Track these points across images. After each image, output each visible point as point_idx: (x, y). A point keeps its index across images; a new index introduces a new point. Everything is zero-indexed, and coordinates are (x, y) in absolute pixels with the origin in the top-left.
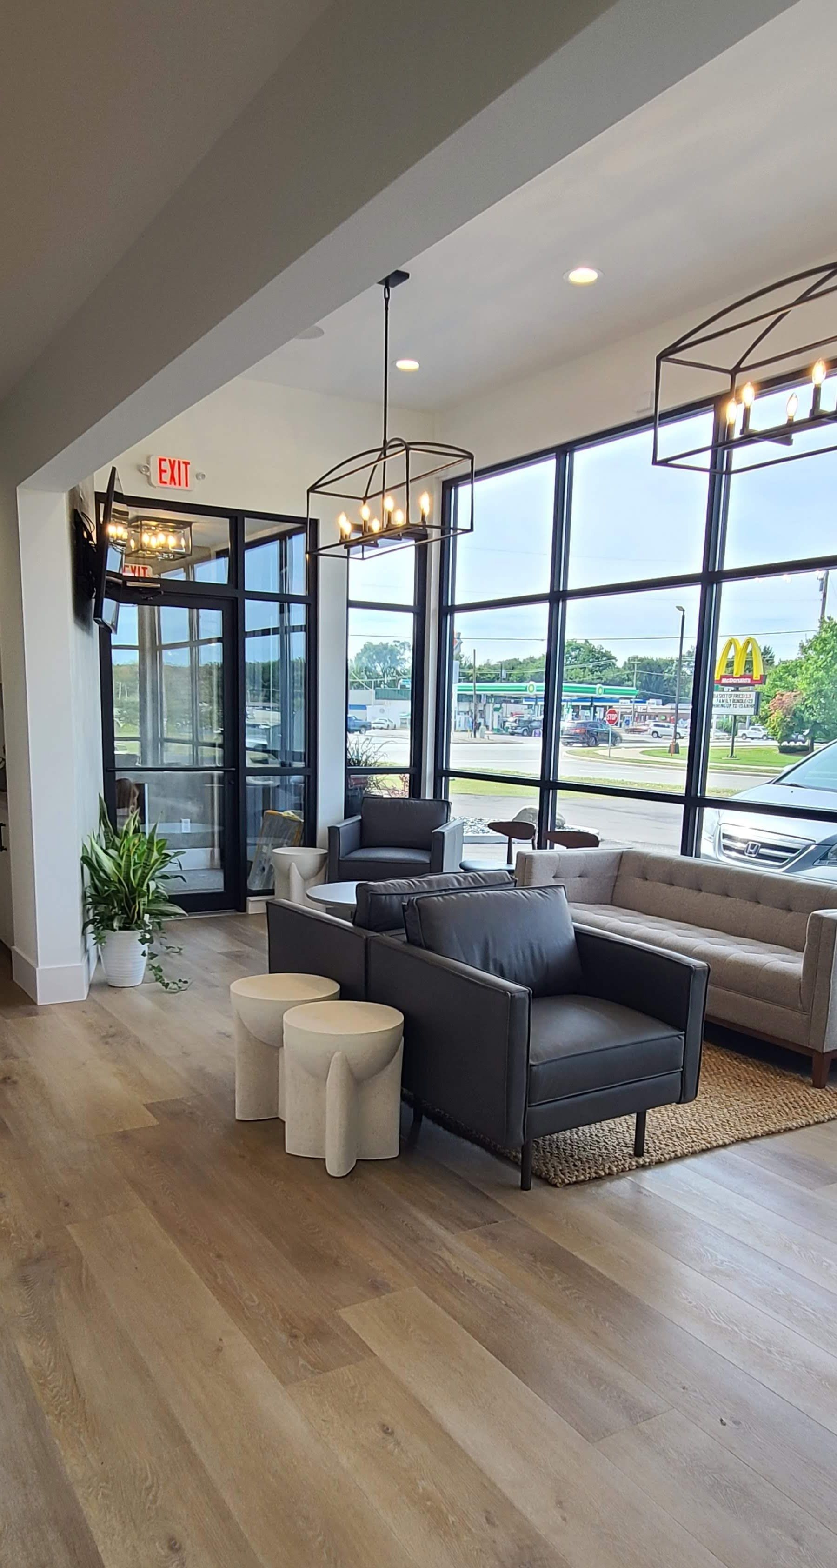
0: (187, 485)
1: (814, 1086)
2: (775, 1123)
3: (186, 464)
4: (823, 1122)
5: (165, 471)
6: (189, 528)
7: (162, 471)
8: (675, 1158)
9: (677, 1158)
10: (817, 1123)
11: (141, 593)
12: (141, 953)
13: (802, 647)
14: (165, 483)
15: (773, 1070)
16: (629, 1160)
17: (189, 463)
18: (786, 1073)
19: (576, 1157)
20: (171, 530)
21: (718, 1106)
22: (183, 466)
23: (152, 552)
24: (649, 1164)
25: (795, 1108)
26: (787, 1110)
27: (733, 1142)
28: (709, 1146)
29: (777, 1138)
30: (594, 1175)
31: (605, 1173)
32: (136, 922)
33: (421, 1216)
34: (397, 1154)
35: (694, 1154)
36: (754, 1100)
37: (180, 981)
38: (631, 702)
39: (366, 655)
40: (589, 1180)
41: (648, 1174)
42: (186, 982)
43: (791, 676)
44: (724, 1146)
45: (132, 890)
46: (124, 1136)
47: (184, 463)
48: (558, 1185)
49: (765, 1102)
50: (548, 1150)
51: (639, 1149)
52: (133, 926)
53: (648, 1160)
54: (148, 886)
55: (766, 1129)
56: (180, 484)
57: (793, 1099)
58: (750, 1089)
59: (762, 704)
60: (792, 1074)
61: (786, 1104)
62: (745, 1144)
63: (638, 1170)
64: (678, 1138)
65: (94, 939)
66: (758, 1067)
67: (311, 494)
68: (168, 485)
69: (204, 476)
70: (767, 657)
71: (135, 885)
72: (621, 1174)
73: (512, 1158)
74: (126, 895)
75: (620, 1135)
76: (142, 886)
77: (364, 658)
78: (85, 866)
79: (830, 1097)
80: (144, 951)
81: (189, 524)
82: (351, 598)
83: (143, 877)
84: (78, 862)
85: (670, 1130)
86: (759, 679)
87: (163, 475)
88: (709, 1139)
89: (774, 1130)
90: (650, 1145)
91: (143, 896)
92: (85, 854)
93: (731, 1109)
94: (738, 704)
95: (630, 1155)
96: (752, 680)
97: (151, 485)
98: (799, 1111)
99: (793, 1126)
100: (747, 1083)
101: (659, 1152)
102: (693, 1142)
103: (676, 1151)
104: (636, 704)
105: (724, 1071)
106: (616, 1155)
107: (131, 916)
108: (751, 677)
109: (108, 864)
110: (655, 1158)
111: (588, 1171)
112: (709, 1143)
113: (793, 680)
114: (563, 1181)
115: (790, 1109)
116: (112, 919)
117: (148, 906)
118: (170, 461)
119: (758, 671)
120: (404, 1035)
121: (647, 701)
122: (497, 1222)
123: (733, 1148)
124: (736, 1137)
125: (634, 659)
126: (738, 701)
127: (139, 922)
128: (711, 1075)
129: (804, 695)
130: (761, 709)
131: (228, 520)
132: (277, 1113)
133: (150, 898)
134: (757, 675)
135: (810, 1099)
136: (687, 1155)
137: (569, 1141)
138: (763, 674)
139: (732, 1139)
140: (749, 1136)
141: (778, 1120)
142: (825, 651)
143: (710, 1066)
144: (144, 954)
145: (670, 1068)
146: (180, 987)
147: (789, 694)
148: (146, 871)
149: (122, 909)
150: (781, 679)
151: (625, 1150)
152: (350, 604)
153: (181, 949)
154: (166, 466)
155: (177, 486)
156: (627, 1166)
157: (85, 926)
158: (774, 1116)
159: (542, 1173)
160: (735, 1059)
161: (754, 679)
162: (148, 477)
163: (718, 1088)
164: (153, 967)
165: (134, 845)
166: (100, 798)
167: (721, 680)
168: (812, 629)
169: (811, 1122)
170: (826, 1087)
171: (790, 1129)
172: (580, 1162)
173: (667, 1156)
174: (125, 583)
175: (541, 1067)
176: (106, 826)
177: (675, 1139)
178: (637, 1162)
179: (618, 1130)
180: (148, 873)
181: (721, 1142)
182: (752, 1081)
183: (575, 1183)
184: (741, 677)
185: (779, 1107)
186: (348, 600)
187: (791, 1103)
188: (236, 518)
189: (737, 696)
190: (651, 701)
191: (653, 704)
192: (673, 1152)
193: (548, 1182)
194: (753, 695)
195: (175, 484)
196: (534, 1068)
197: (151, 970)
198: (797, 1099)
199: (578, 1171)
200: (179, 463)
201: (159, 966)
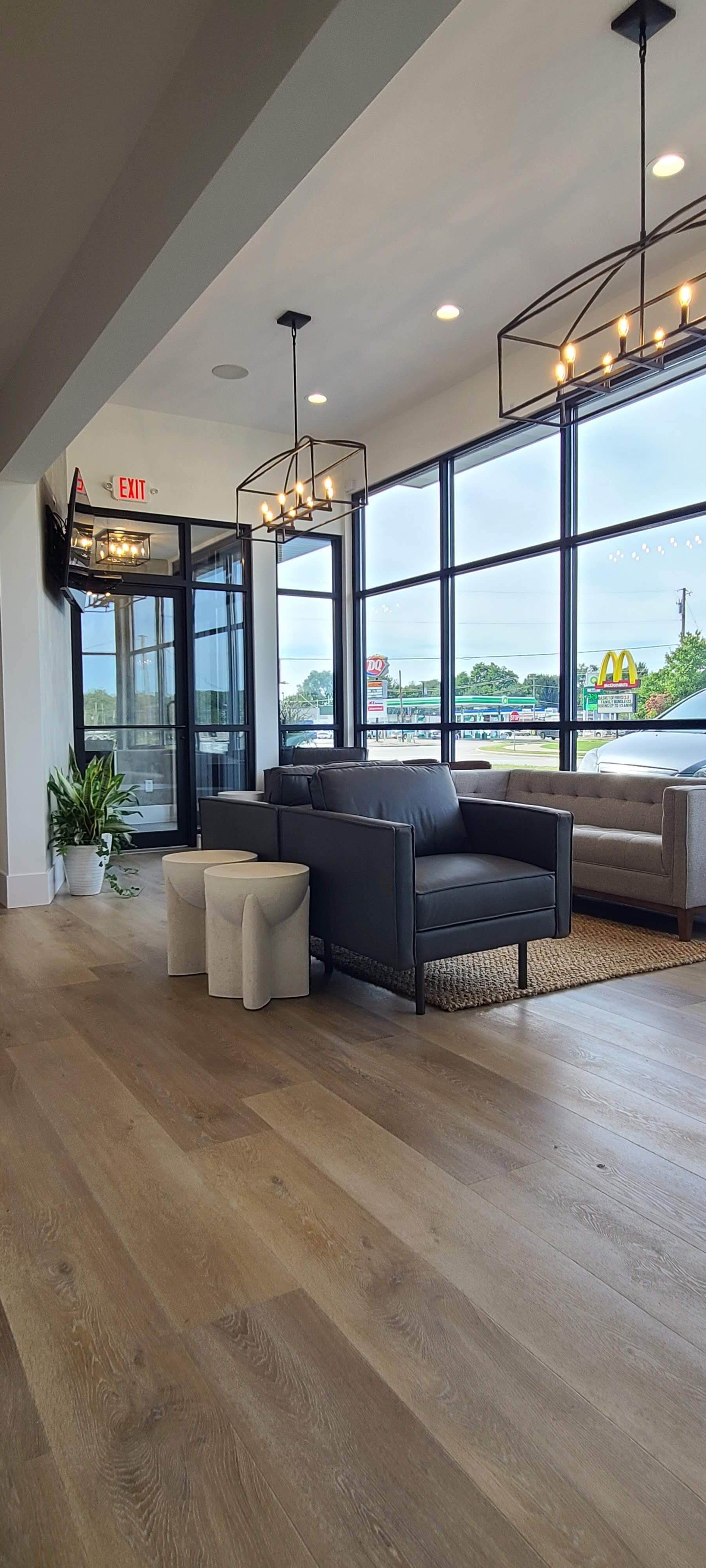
0: (143, 498)
1: (681, 940)
2: (645, 965)
3: (142, 482)
4: (689, 964)
5: (125, 488)
6: (147, 539)
7: (122, 488)
8: (555, 990)
9: (557, 990)
10: (683, 964)
11: (105, 583)
12: (99, 863)
13: (668, 657)
14: (125, 496)
15: (644, 932)
16: (513, 991)
17: (144, 481)
18: (656, 932)
19: (467, 990)
20: (133, 541)
21: (595, 955)
22: (139, 484)
23: (117, 558)
24: (533, 995)
25: (663, 954)
26: (656, 956)
27: (608, 979)
28: (586, 980)
29: (647, 975)
30: (482, 1002)
31: (492, 1000)
32: (95, 839)
33: (326, 1035)
34: (308, 994)
35: (572, 987)
36: (627, 951)
37: (133, 888)
38: (532, 710)
39: (313, 680)
40: (477, 1006)
41: (532, 1002)
42: (138, 889)
43: (661, 681)
44: (600, 981)
45: (92, 811)
46: (68, 989)
47: (140, 481)
48: (450, 1010)
49: (637, 952)
50: (442, 986)
51: (523, 982)
52: (92, 841)
53: (531, 991)
54: (105, 808)
55: (637, 968)
56: (137, 497)
57: (662, 949)
58: (624, 944)
59: (639, 704)
60: (661, 933)
61: (656, 952)
62: (619, 980)
63: (522, 999)
64: (558, 976)
65: (57, 851)
66: (631, 930)
67: (239, 492)
68: (128, 498)
69: (156, 491)
70: (641, 669)
71: (94, 807)
72: (507, 1002)
73: (409, 993)
74: (86, 816)
75: (507, 975)
76: (100, 807)
77: (310, 683)
78: (52, 792)
79: (695, 947)
80: (101, 863)
81: (147, 536)
82: (280, 587)
83: (102, 800)
84: (44, 789)
85: (552, 971)
86: (634, 683)
87: (124, 490)
88: (586, 976)
89: (644, 968)
90: (533, 981)
91: (101, 816)
92: (52, 781)
93: (607, 956)
94: (619, 704)
95: (515, 988)
96: (629, 683)
97: (114, 498)
98: (667, 956)
99: (662, 966)
100: (622, 940)
101: (542, 985)
102: (572, 978)
103: (557, 984)
104: (536, 712)
105: (602, 933)
106: (503, 988)
107: (90, 833)
108: (628, 683)
109: (72, 792)
110: (538, 989)
111: (477, 999)
112: (586, 978)
113: (663, 684)
114: (454, 1006)
115: (659, 955)
116: (73, 835)
117: (105, 825)
118: (129, 480)
119: (633, 679)
120: (310, 884)
121: (546, 709)
122: (392, 1036)
123: (609, 983)
124: (611, 974)
125: (532, 675)
126: (619, 702)
127: (97, 838)
128: (590, 936)
129: (672, 695)
130: (638, 708)
131: (177, 527)
132: (205, 969)
133: (107, 819)
134: (633, 681)
135: (677, 949)
136: (566, 988)
137: (461, 980)
138: (637, 679)
139: (607, 976)
140: (622, 973)
141: (648, 962)
142: (686, 660)
143: (589, 930)
144: (101, 865)
145: (544, 905)
146: (132, 893)
147: (660, 695)
148: (104, 795)
149: (83, 827)
150: (652, 684)
151: (511, 985)
152: (280, 592)
153: (137, 871)
154: (126, 483)
155: (135, 499)
156: (512, 995)
157: (51, 842)
158: (645, 960)
159: (435, 1002)
160: (612, 925)
161: (631, 683)
162: (112, 492)
163: (596, 944)
164: (109, 876)
165: (94, 774)
166: (70, 748)
167: (603, 685)
168: (675, 643)
169: (678, 963)
170: (692, 941)
171: (659, 969)
172: (470, 994)
173: (548, 988)
174: (92, 575)
175: (426, 896)
176: (74, 771)
177: (556, 976)
178: (521, 992)
179: (505, 972)
180: (105, 797)
181: (596, 978)
182: (626, 938)
183: (465, 1008)
184: (620, 682)
185: (649, 954)
186: (277, 589)
187: (660, 951)
188: (184, 524)
189: (617, 697)
190: (549, 709)
191: (550, 711)
192: (554, 985)
193: (440, 1008)
194: (631, 697)
195: (133, 497)
196: (421, 897)
197: (107, 878)
198: (666, 949)
199: (467, 999)
200: (136, 481)
201: (114, 875)
